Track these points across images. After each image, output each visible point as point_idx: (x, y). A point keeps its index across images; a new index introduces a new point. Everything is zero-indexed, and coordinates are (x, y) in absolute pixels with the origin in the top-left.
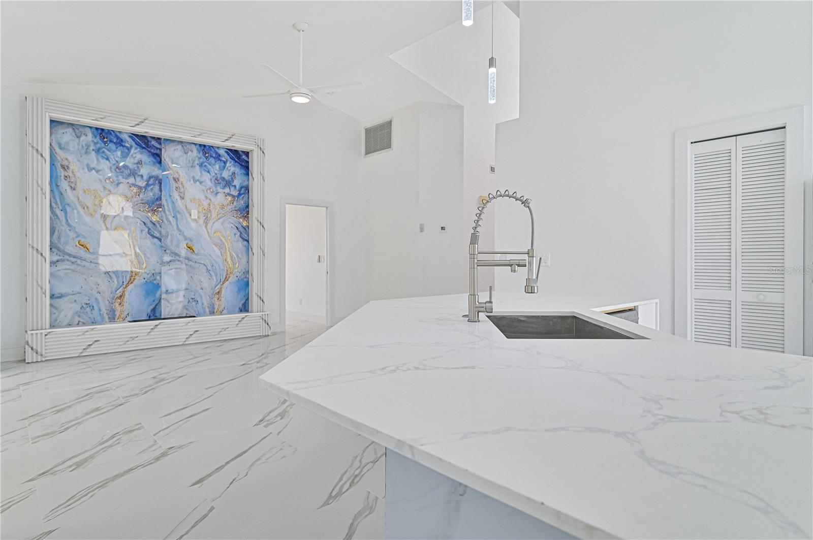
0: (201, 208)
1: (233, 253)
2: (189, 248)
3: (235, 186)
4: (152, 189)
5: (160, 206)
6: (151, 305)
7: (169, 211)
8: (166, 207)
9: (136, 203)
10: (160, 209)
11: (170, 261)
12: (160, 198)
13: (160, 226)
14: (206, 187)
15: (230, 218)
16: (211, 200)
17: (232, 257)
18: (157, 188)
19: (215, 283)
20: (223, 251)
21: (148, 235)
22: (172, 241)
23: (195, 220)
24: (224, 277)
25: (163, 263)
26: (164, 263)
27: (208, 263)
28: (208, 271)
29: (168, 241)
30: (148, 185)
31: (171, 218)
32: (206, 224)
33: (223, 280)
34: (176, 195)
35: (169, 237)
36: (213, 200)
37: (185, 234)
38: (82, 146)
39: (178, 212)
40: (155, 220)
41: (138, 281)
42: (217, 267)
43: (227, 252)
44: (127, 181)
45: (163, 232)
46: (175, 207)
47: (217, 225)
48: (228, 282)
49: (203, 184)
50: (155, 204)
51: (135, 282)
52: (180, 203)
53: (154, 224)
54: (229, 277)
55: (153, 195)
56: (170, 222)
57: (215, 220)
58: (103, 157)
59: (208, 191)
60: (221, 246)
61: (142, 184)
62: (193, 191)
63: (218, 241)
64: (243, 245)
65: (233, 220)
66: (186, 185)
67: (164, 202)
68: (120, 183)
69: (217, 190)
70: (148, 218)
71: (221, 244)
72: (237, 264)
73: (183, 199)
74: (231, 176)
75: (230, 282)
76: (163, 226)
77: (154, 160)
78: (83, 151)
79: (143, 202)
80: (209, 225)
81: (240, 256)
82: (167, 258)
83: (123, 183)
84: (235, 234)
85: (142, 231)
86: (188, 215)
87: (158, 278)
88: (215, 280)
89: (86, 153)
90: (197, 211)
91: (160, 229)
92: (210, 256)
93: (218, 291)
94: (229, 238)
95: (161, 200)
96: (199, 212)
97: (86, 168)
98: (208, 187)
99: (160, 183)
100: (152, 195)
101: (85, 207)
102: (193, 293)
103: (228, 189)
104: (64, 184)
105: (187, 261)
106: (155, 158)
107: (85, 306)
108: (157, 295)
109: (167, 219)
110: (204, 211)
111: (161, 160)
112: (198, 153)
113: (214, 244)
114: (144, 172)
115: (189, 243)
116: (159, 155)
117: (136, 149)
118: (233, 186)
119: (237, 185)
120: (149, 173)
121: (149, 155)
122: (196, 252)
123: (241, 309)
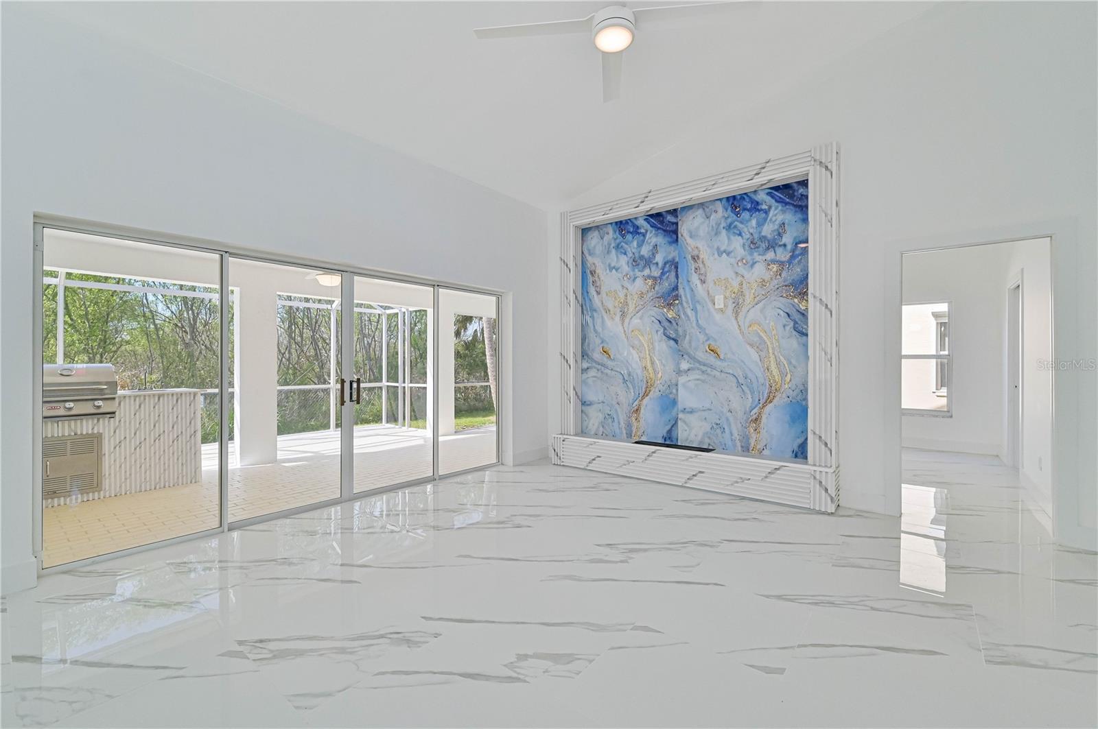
1: (781, 357)
2: (712, 351)
4: (668, 277)
5: (677, 297)
7: (687, 302)
8: (683, 298)
10: (677, 302)
11: (689, 370)
12: (676, 288)
13: (677, 324)
14: (735, 258)
17: (778, 364)
18: (673, 274)
19: (749, 405)
20: (763, 354)
22: (690, 343)
23: (721, 310)
25: (679, 372)
26: (682, 371)
27: (739, 373)
28: (739, 385)
29: (685, 342)
30: (663, 274)
31: (689, 312)
32: (737, 314)
33: (764, 401)
34: (695, 279)
35: (687, 337)
37: (707, 332)
39: (698, 302)
40: (671, 316)
41: (654, 393)
42: (754, 380)
43: (771, 355)
45: (680, 330)
46: (695, 296)
50: (671, 297)
52: (700, 290)
53: (670, 322)
55: (669, 285)
56: (688, 316)
60: (760, 346)
61: (656, 273)
62: (717, 268)
63: (756, 339)
64: (799, 343)
65: (782, 302)
66: (708, 263)
67: (681, 291)
71: (760, 344)
72: (789, 376)
73: (704, 282)
76: (680, 323)
77: (670, 240)
81: (794, 362)
82: (684, 365)
86: (710, 305)
87: (674, 391)
88: (751, 400)
90: (722, 296)
91: (676, 327)
92: (743, 361)
93: (754, 417)
94: (774, 332)
95: (677, 289)
96: (725, 298)
98: (739, 258)
99: (676, 268)
100: (667, 285)
101: (607, 311)
102: (717, 417)
103: (773, 253)
104: (592, 290)
105: (709, 370)
106: (671, 237)
107: (607, 416)
108: (674, 413)
109: (685, 313)
110: (733, 295)
111: (677, 237)
112: (725, 211)
113: (749, 344)
114: (659, 258)
115: (713, 343)
116: (676, 232)
117: (651, 232)
118: (780, 246)
119: (787, 243)
120: (664, 259)
121: (665, 235)
122: (722, 357)
123: (796, 456)
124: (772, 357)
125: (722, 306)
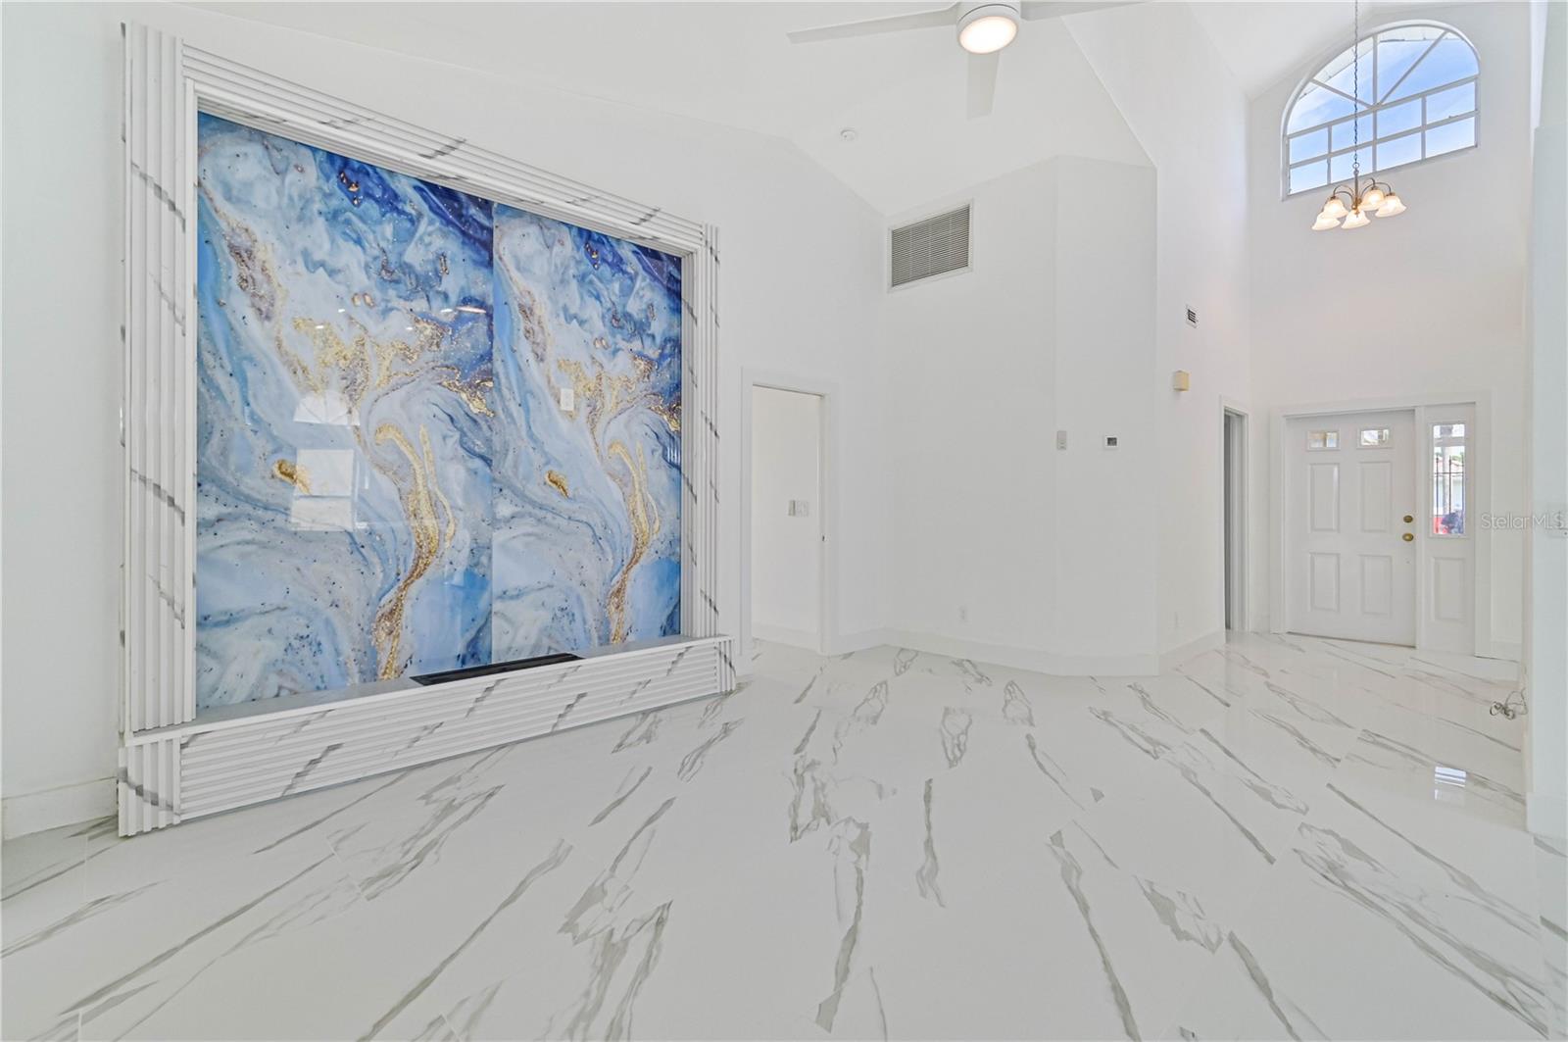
0: (581, 385)
1: (649, 496)
2: (555, 483)
3: (653, 337)
4: (469, 331)
5: (489, 375)
6: (467, 630)
7: (510, 389)
8: (503, 380)
9: (432, 364)
10: (490, 384)
11: (513, 517)
12: (488, 356)
13: (490, 428)
14: (592, 333)
15: (642, 413)
16: (602, 367)
17: (646, 506)
18: (482, 325)
19: (610, 570)
20: (628, 490)
21: (459, 448)
22: (515, 466)
23: (570, 415)
24: (631, 553)
25: (494, 522)
26: (499, 521)
27: (596, 521)
28: (597, 539)
29: (506, 465)
30: (459, 320)
31: (513, 407)
32: (593, 424)
33: (629, 560)
34: (525, 349)
35: (511, 453)
36: (608, 366)
37: (547, 449)
38: (291, 198)
39: (531, 393)
40: (476, 411)
41: (435, 570)
42: (616, 530)
43: (637, 492)
44: (409, 305)
45: (497, 445)
46: (524, 381)
47: (616, 428)
48: (638, 564)
49: (586, 326)
50: (479, 371)
51: (428, 573)
52: (534, 369)
53: (475, 421)
54: (641, 553)
55: (473, 348)
56: (511, 416)
57: (612, 415)
58: (345, 233)
59: (598, 345)
60: (623, 479)
61: (446, 315)
62: (564, 341)
63: (618, 467)
64: (669, 477)
65: (648, 416)
66: (548, 327)
67: (498, 366)
68: (392, 309)
69: (616, 344)
70: (460, 405)
71: (624, 475)
72: (657, 523)
73: (542, 360)
74: (645, 311)
75: (642, 566)
76: (496, 426)
77: (475, 256)
78: (294, 214)
79: (447, 363)
80: (600, 427)
81: (663, 502)
82: (505, 509)
83: (398, 310)
84: (653, 452)
85: (444, 438)
86: (552, 402)
87: (484, 560)
88: (611, 562)
89: (300, 219)
90: (571, 392)
91: (488, 434)
92: (601, 502)
93: (617, 586)
94: (641, 459)
95: (490, 360)
96: (577, 395)
97: (300, 260)
98: (596, 336)
99: (490, 317)
100: (469, 345)
101: (297, 369)
102: (563, 596)
103: (639, 342)
104: (240, 304)
105: (549, 516)
106: (478, 252)
107: (296, 644)
108: (483, 604)
109: (506, 410)
110: (588, 393)
111: (491, 258)
112: (575, 248)
113: (609, 474)
114: (451, 284)
115: (556, 470)
116: (488, 246)
117: (431, 223)
118: (648, 335)
119: (656, 335)
120: (462, 289)
121: (463, 243)
122: (570, 493)
123: (665, 634)
124: (639, 495)
125: (571, 408)
